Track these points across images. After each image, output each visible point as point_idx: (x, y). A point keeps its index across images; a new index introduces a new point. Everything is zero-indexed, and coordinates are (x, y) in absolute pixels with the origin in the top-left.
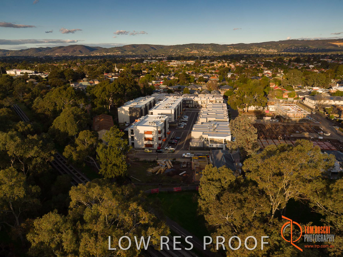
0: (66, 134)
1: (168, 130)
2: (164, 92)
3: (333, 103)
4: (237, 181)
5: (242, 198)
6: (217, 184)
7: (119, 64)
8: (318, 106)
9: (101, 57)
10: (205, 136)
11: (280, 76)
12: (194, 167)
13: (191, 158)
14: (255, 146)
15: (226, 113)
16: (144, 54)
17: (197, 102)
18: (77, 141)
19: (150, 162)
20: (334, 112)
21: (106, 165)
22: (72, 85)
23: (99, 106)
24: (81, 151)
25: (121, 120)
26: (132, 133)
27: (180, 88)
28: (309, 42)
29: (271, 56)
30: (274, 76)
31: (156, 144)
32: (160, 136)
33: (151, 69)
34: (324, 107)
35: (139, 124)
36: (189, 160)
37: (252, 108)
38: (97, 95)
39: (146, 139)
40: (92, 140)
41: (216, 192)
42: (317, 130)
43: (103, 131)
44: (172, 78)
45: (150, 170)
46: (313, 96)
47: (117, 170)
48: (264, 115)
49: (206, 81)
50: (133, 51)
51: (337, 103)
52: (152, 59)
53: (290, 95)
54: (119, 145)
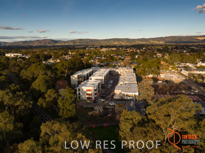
0: (39, 91)
1: (100, 89)
2: (98, 66)
3: (198, 72)
4: (143, 120)
5: (146, 131)
6: (131, 121)
7: (72, 50)
8: (190, 74)
9: (61, 46)
10: (123, 93)
11: (167, 57)
12: (116, 111)
13: (114, 106)
14: (153, 98)
15: (135, 79)
16: (87, 44)
17: (118, 72)
18: (46, 96)
19: (90, 108)
20: (200, 78)
21: (63, 110)
22: (44, 62)
23: (59, 74)
24: (48, 101)
25: (72, 83)
26: (79, 91)
27: (107, 64)
28: (182, 37)
29: (161, 45)
30: (163, 57)
31: (93, 97)
32: (96, 92)
33: (90, 53)
34: (193, 75)
35: (83, 85)
36: (113, 107)
37: (151, 76)
38: (58, 68)
39: (87, 94)
40: (55, 95)
41: (130, 126)
42: (190, 89)
43: (62, 89)
44: (103, 58)
45: (90, 113)
46: (187, 68)
47: (70, 113)
48: (158, 80)
49: (123, 60)
50: (80, 43)
51: (201, 72)
52: (91, 47)
53: (173, 68)
54: (71, 98)
